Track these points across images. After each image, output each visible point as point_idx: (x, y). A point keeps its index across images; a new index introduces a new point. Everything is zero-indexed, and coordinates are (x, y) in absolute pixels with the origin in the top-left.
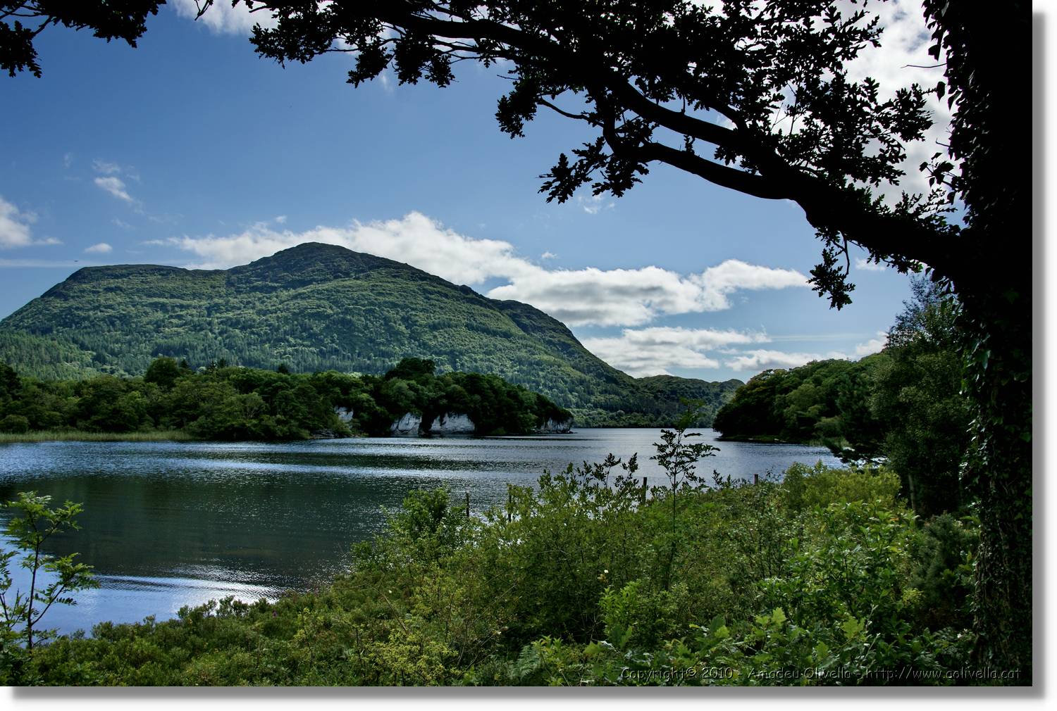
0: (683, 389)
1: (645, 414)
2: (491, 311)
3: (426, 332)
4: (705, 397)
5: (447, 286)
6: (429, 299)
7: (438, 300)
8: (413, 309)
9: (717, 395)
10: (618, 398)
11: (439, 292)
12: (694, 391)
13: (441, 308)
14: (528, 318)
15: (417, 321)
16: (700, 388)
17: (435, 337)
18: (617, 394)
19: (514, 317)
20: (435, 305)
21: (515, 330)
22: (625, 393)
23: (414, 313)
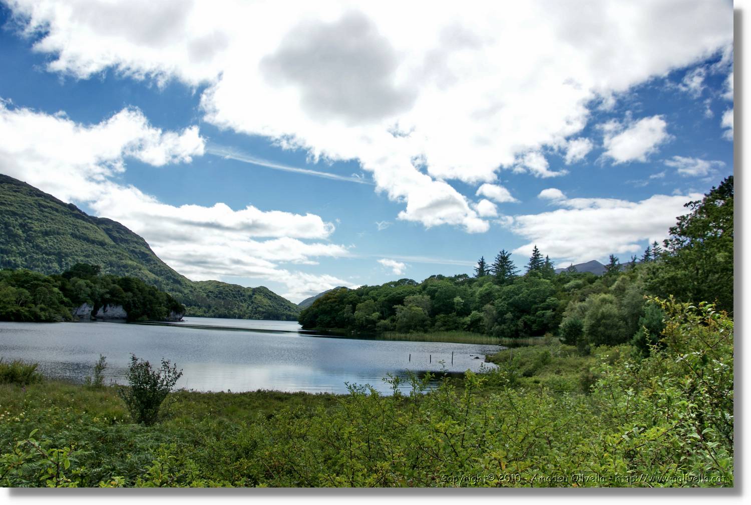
0: (227, 291)
1: (200, 307)
2: (91, 225)
3: (39, 237)
4: (242, 298)
5: (57, 203)
6: (42, 211)
7: (50, 213)
8: (29, 218)
9: (250, 297)
10: (181, 295)
11: (51, 207)
12: (235, 293)
13: (52, 219)
14: (118, 232)
15: (33, 228)
16: (239, 291)
17: (46, 241)
18: (181, 292)
19: (107, 231)
20: (47, 217)
21: (108, 240)
22: (186, 291)
23: (30, 221)
